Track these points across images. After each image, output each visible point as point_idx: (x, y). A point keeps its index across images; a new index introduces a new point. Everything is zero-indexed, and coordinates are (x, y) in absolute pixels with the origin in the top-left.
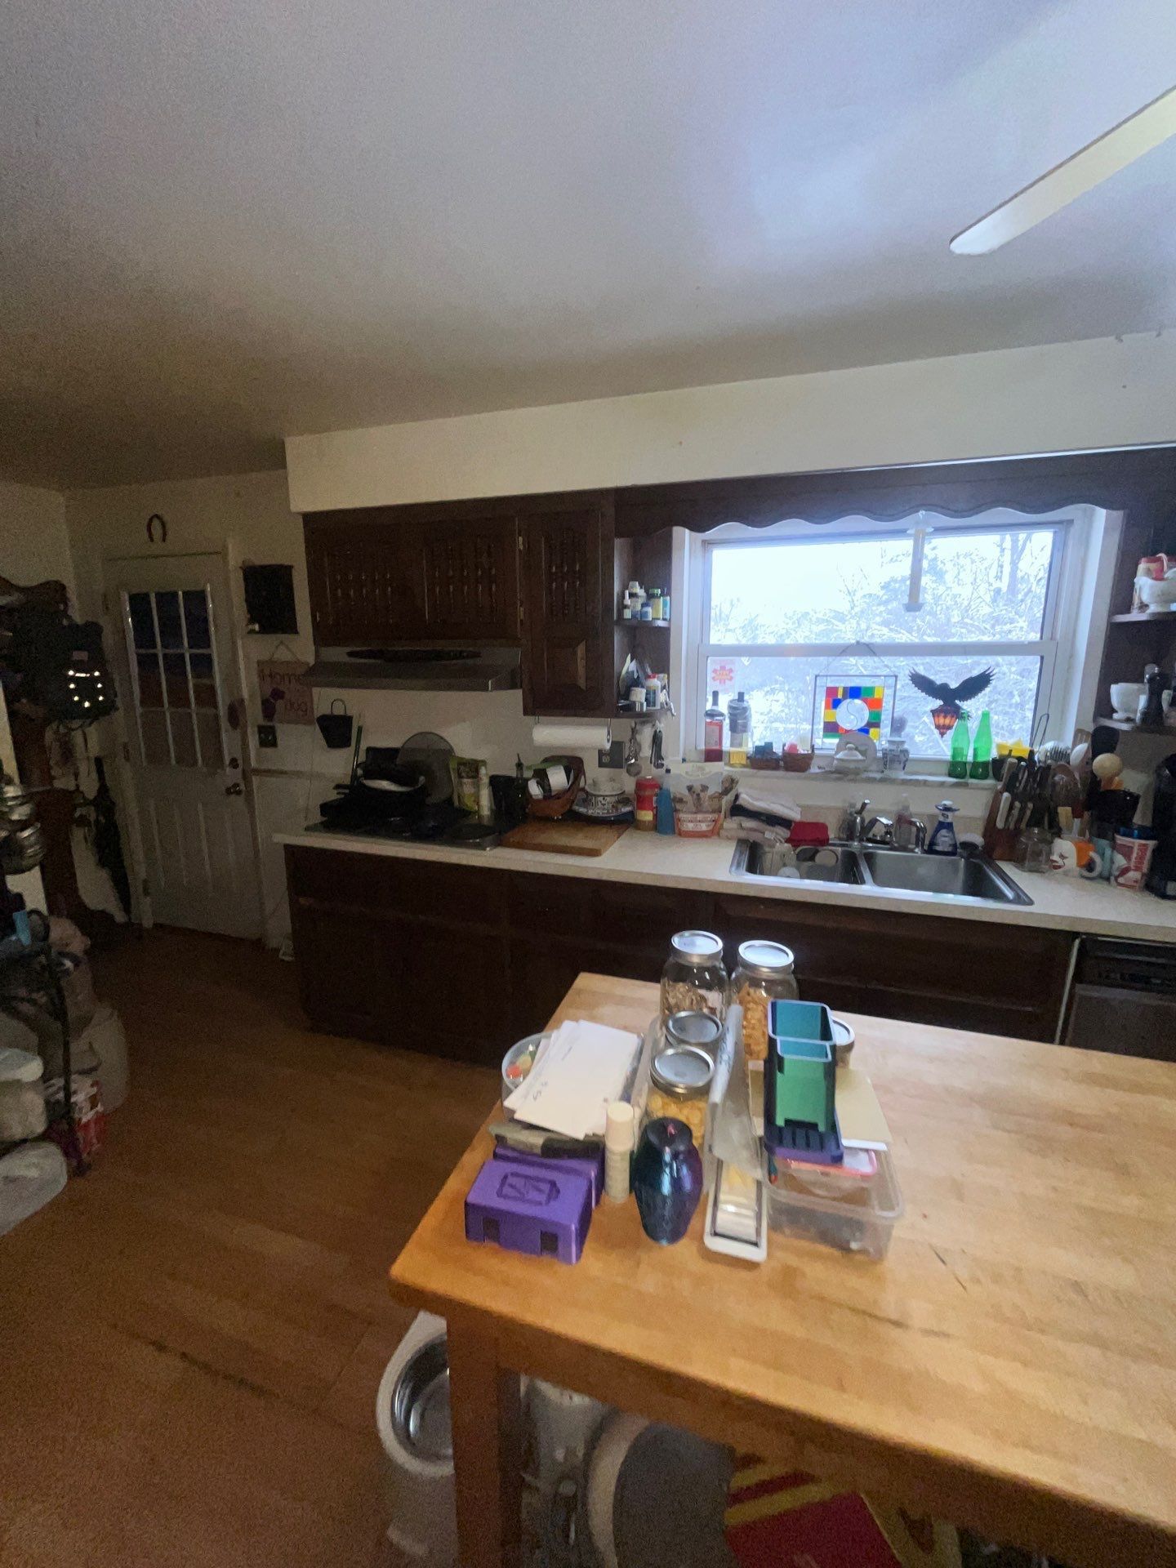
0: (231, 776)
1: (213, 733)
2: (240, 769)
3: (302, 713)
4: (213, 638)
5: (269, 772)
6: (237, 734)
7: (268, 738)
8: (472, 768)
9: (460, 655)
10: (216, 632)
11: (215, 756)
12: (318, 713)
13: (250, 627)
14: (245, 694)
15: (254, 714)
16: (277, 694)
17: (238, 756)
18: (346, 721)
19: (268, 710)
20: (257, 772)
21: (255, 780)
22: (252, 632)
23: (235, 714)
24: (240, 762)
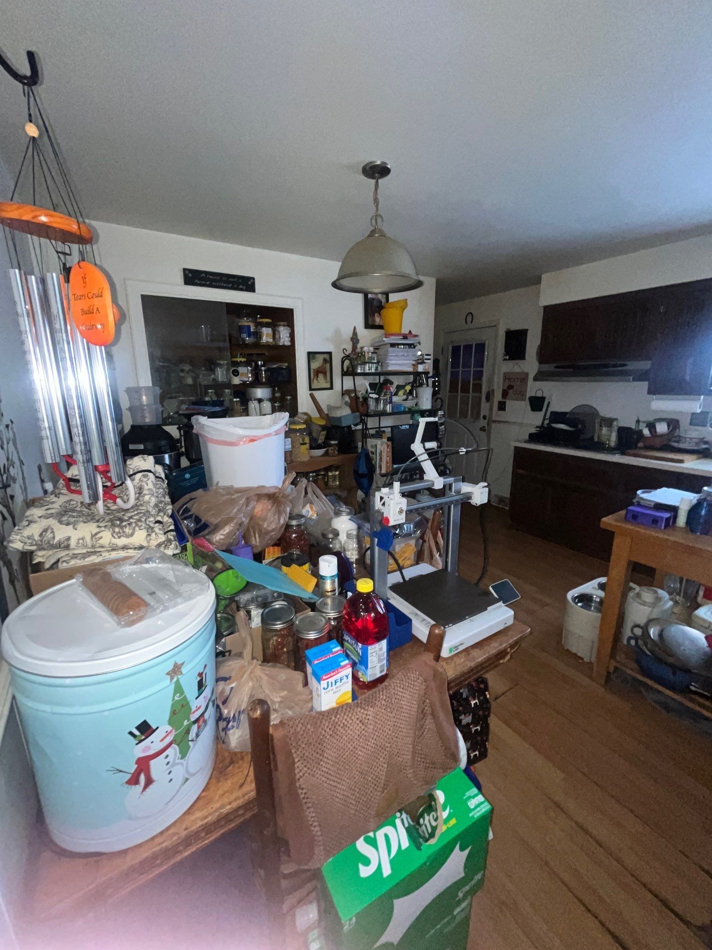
0: (483, 423)
1: (477, 404)
2: (486, 421)
3: (521, 396)
4: (485, 363)
5: (500, 422)
6: (488, 405)
7: (502, 407)
8: (609, 422)
9: (615, 366)
10: (487, 360)
11: (476, 415)
12: (528, 395)
13: (505, 357)
14: (495, 387)
15: (498, 397)
16: (510, 387)
17: (487, 414)
18: (543, 399)
19: (505, 394)
20: (494, 421)
21: (493, 425)
22: (505, 360)
23: (489, 397)
24: (487, 418)
